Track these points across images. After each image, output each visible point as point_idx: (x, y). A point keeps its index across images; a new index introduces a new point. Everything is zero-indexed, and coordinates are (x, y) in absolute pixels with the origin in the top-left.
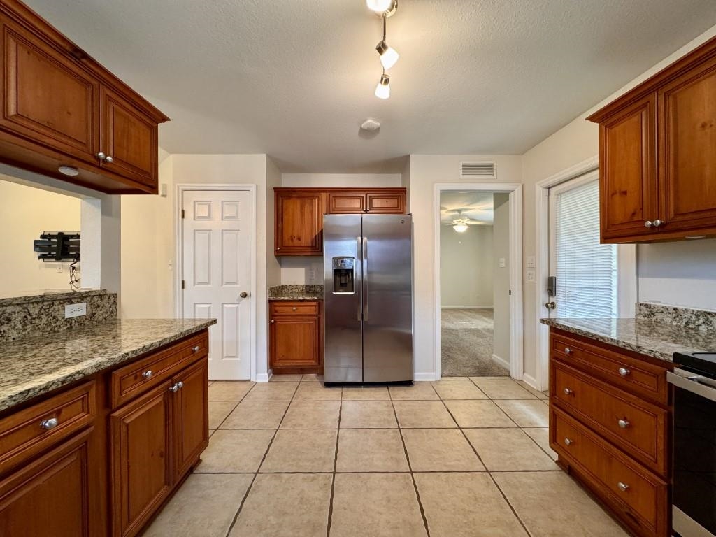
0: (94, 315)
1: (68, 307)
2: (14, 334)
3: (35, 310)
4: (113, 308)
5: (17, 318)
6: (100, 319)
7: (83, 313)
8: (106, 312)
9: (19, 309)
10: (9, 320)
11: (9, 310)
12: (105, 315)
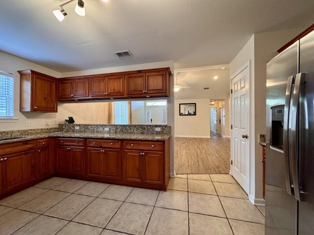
0: (163, 131)
1: (156, 128)
2: (146, 132)
3: (149, 128)
4: (169, 130)
5: (146, 129)
6: (165, 133)
7: (160, 130)
8: (167, 131)
9: (146, 127)
10: (145, 129)
11: (145, 127)
12: (166, 132)
